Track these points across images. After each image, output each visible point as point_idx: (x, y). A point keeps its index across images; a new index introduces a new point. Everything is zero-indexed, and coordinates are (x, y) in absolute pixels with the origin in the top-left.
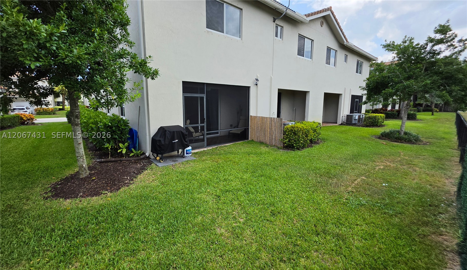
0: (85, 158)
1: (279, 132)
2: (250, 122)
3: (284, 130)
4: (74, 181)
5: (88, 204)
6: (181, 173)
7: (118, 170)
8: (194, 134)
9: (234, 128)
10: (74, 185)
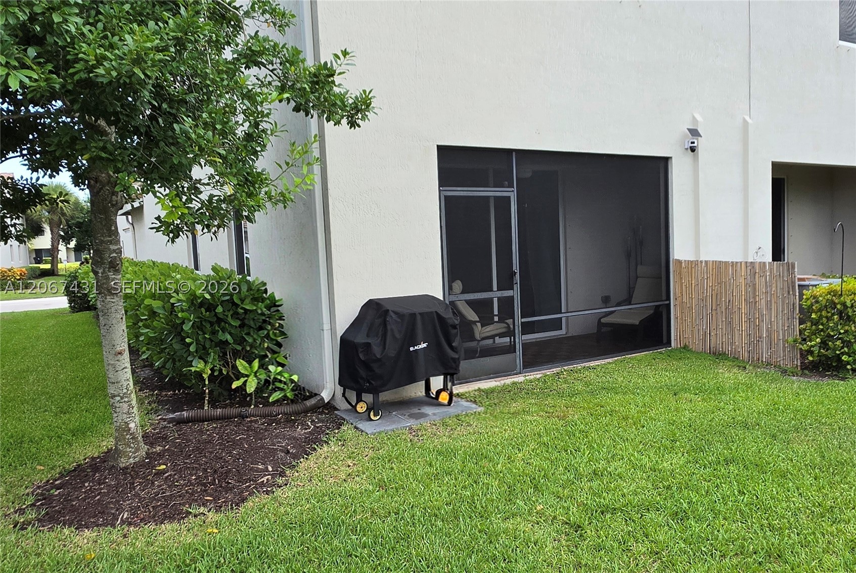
0: (134, 402)
1: (783, 315)
2: (675, 282)
3: (800, 305)
4: (101, 476)
5: (148, 544)
6: (440, 453)
7: (235, 444)
8: (479, 331)
9: (618, 305)
10: (102, 489)
